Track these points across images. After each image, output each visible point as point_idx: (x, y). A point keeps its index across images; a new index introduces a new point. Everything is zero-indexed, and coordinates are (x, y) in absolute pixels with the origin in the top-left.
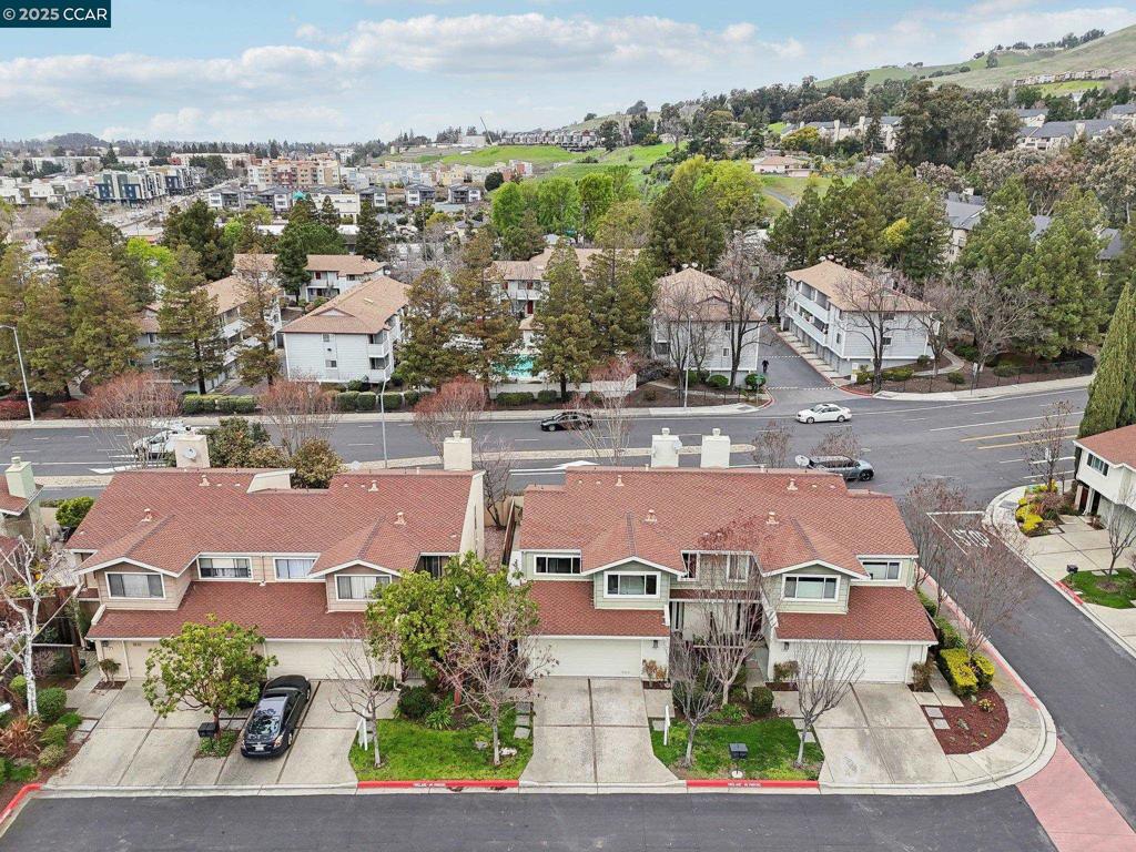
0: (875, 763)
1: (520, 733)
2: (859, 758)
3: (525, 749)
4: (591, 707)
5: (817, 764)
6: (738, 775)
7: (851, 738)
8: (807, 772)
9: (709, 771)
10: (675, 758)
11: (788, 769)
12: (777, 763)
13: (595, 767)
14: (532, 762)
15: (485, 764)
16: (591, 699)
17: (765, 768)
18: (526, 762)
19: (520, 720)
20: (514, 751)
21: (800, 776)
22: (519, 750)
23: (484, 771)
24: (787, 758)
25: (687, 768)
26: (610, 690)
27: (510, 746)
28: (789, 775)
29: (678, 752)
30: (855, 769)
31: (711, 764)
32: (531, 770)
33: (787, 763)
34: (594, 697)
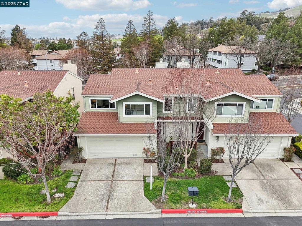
0: (273, 197)
1: (70, 185)
2: (263, 196)
3: (69, 194)
4: (114, 172)
5: (240, 199)
6: (193, 206)
7: (256, 185)
8: (234, 204)
9: (176, 203)
10: (156, 197)
11: (223, 202)
12: (216, 198)
13: (108, 202)
14: (71, 202)
15: (42, 203)
16: (115, 168)
17: (209, 202)
18: (66, 201)
19: (72, 179)
20: (62, 195)
21: (231, 206)
22: (66, 194)
23: (38, 207)
24: (221, 195)
25: (163, 202)
26: (126, 163)
27: (61, 192)
28: (223, 205)
29: (158, 194)
30: (262, 201)
31: (176, 200)
32: (68, 206)
33: (222, 199)
34: (117, 167)
